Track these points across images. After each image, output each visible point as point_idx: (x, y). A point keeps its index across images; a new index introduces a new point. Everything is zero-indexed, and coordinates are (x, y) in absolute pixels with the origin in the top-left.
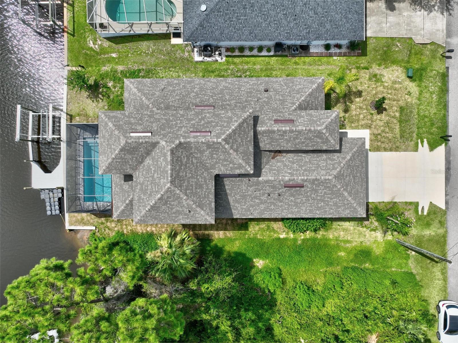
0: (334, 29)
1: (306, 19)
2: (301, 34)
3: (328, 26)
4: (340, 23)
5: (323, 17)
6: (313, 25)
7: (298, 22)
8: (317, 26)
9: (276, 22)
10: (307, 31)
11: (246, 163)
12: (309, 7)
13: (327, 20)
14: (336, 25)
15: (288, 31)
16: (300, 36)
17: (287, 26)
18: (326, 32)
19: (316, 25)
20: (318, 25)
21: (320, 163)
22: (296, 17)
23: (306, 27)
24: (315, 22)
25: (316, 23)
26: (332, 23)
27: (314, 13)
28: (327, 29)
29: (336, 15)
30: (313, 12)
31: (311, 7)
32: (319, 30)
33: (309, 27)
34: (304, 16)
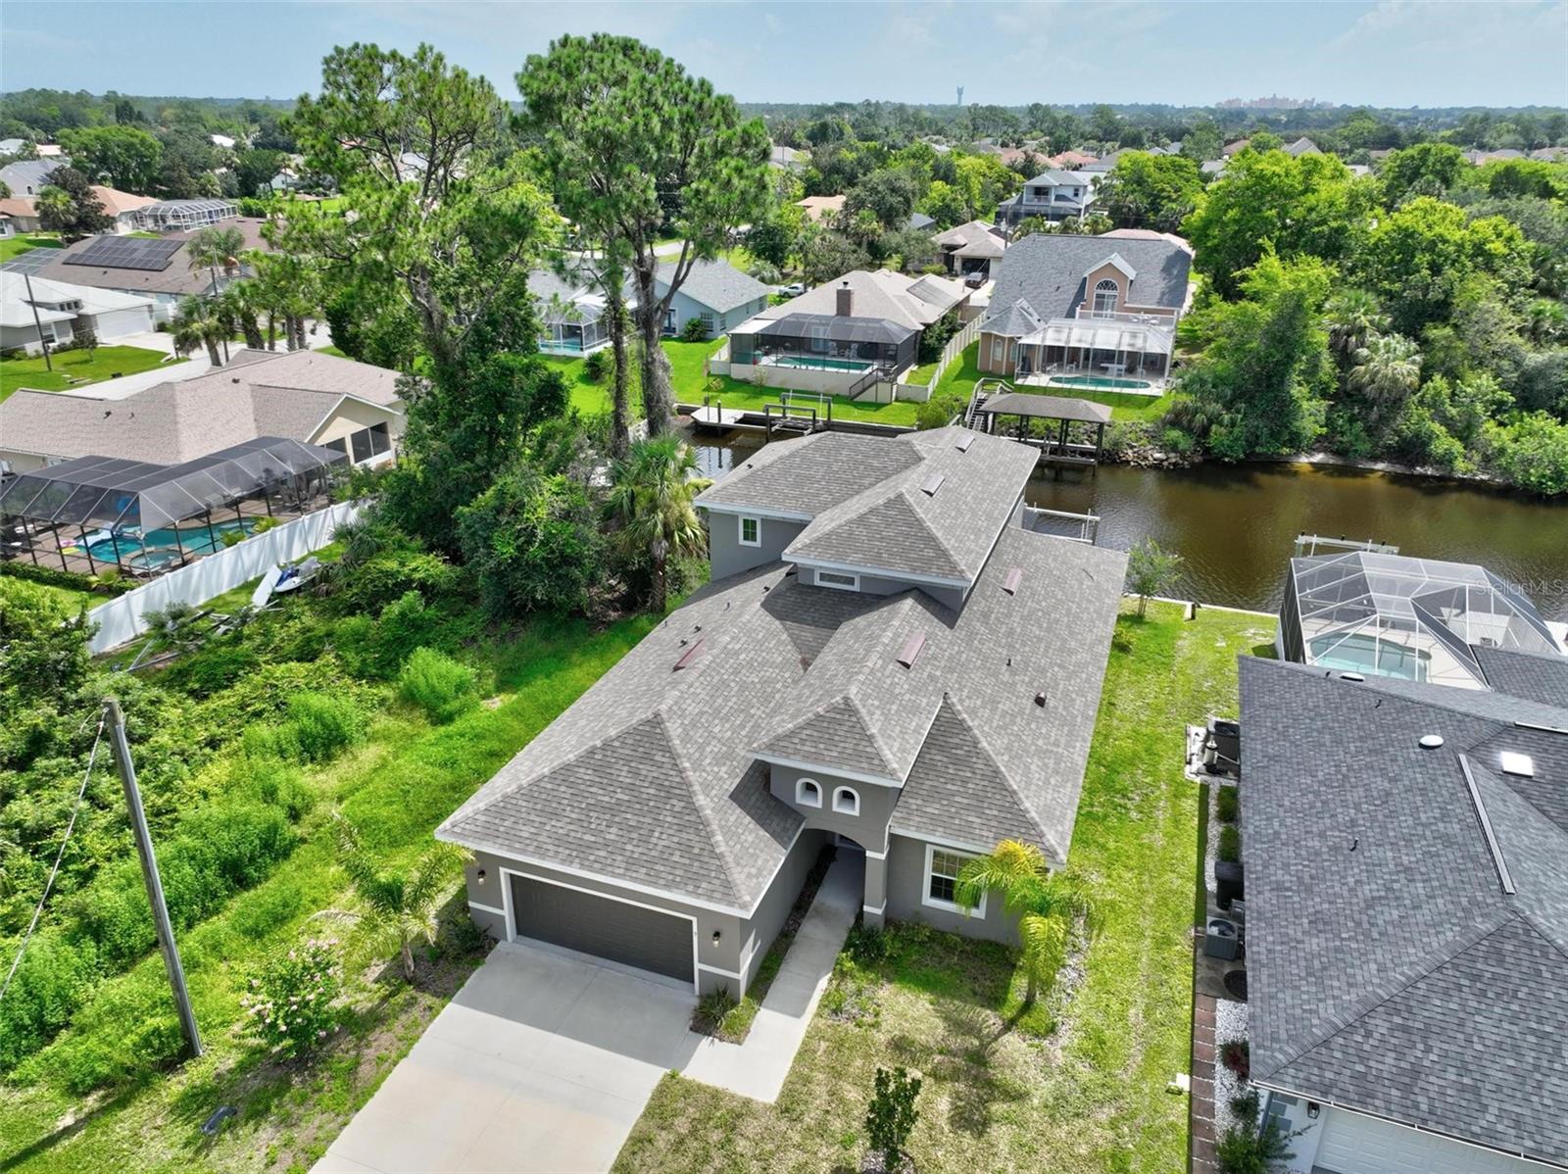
0: (1303, 963)
1: (1345, 877)
2: (1272, 868)
3: (1314, 944)
4: (1336, 984)
5: (1359, 924)
6: (1317, 900)
7: (1325, 857)
8: (1311, 910)
9: (1319, 804)
10: (1288, 885)
11: (819, 539)
12: (1397, 881)
13: (1342, 939)
14: (1324, 969)
15: (1284, 837)
16: (1265, 867)
17: (1307, 832)
18: (1285, 939)
19: (1318, 908)
20: (1317, 912)
21: (727, 726)
22: (1346, 852)
23: (1307, 880)
24: (1330, 903)
25: (1326, 906)
26: (1332, 955)
27: (1373, 898)
28: (1302, 942)
29: (1373, 967)
30: (1375, 894)
31: (1396, 886)
32: (1296, 917)
33: (1309, 890)
34: (1356, 870)
